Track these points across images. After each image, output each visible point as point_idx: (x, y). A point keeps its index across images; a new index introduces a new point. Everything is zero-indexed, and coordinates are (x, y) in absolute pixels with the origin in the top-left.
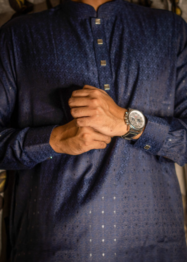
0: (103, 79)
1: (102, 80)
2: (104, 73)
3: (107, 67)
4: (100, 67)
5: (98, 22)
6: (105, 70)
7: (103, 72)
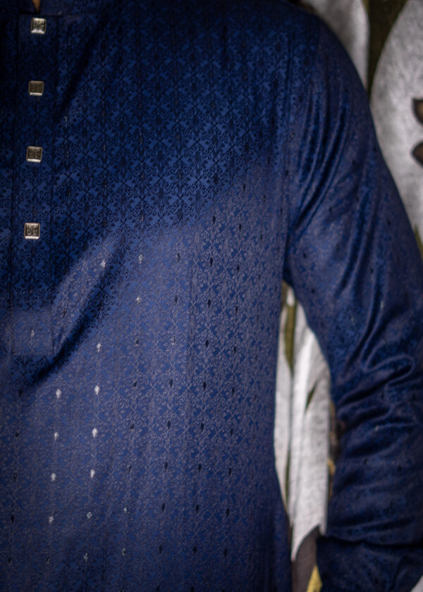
0: (25, 202)
1: (22, 206)
2: (30, 187)
3: (44, 168)
4: (23, 167)
5: (38, 27)
6: (35, 175)
7: (27, 182)
